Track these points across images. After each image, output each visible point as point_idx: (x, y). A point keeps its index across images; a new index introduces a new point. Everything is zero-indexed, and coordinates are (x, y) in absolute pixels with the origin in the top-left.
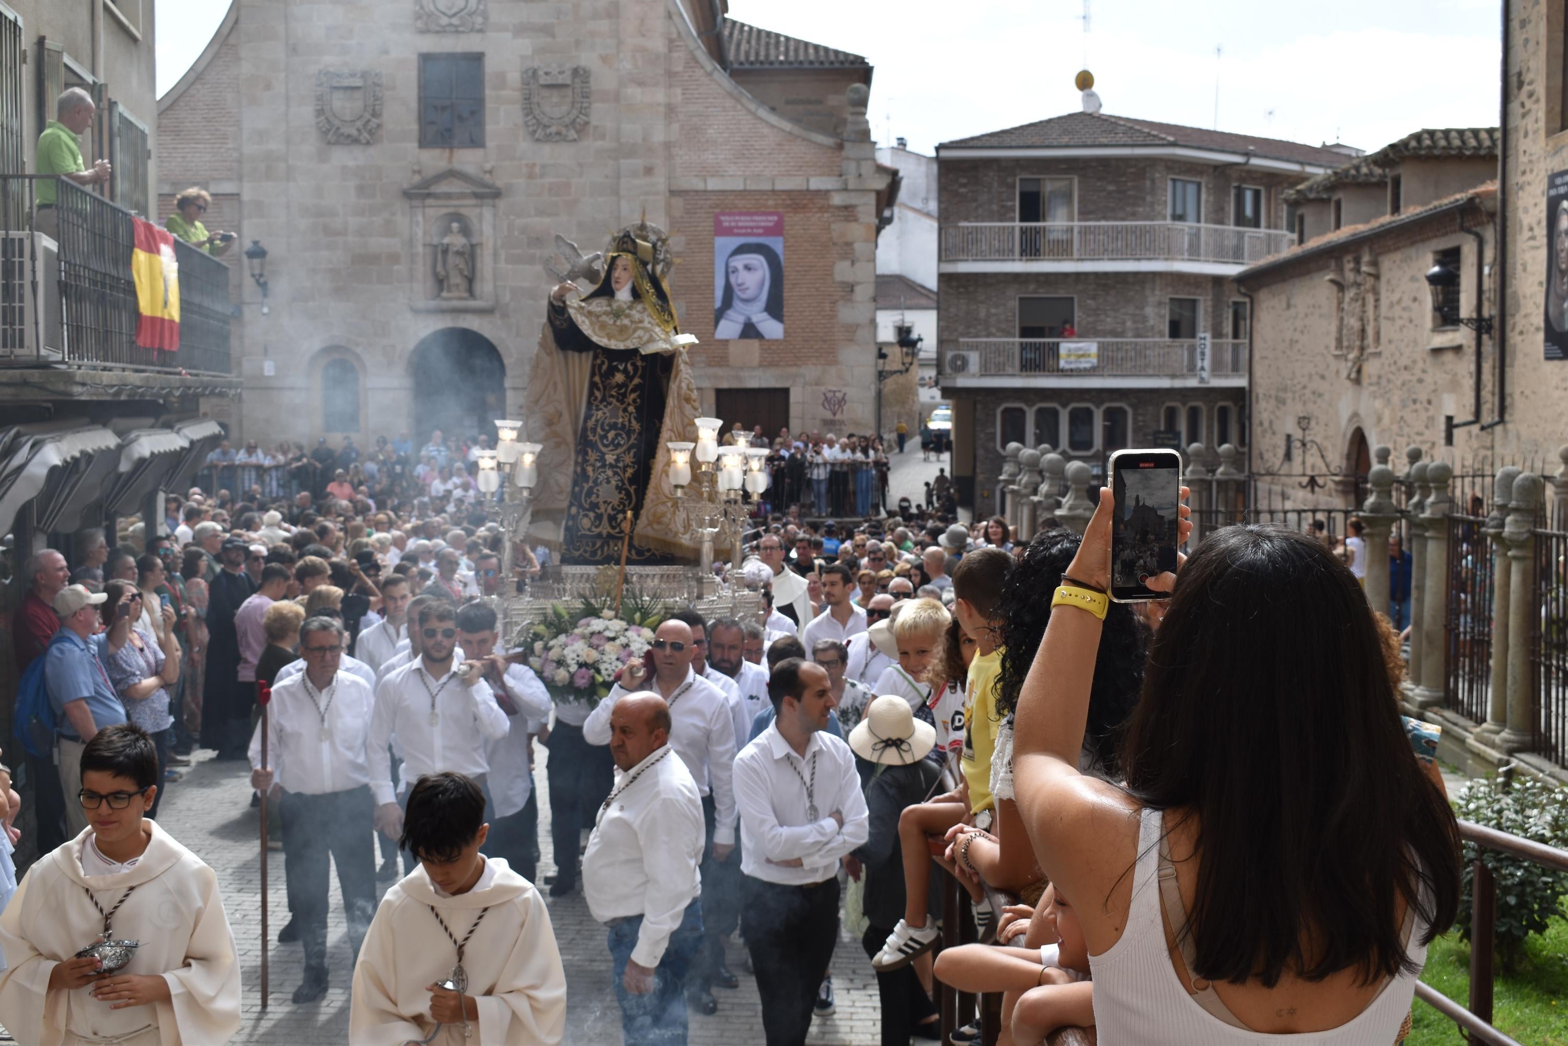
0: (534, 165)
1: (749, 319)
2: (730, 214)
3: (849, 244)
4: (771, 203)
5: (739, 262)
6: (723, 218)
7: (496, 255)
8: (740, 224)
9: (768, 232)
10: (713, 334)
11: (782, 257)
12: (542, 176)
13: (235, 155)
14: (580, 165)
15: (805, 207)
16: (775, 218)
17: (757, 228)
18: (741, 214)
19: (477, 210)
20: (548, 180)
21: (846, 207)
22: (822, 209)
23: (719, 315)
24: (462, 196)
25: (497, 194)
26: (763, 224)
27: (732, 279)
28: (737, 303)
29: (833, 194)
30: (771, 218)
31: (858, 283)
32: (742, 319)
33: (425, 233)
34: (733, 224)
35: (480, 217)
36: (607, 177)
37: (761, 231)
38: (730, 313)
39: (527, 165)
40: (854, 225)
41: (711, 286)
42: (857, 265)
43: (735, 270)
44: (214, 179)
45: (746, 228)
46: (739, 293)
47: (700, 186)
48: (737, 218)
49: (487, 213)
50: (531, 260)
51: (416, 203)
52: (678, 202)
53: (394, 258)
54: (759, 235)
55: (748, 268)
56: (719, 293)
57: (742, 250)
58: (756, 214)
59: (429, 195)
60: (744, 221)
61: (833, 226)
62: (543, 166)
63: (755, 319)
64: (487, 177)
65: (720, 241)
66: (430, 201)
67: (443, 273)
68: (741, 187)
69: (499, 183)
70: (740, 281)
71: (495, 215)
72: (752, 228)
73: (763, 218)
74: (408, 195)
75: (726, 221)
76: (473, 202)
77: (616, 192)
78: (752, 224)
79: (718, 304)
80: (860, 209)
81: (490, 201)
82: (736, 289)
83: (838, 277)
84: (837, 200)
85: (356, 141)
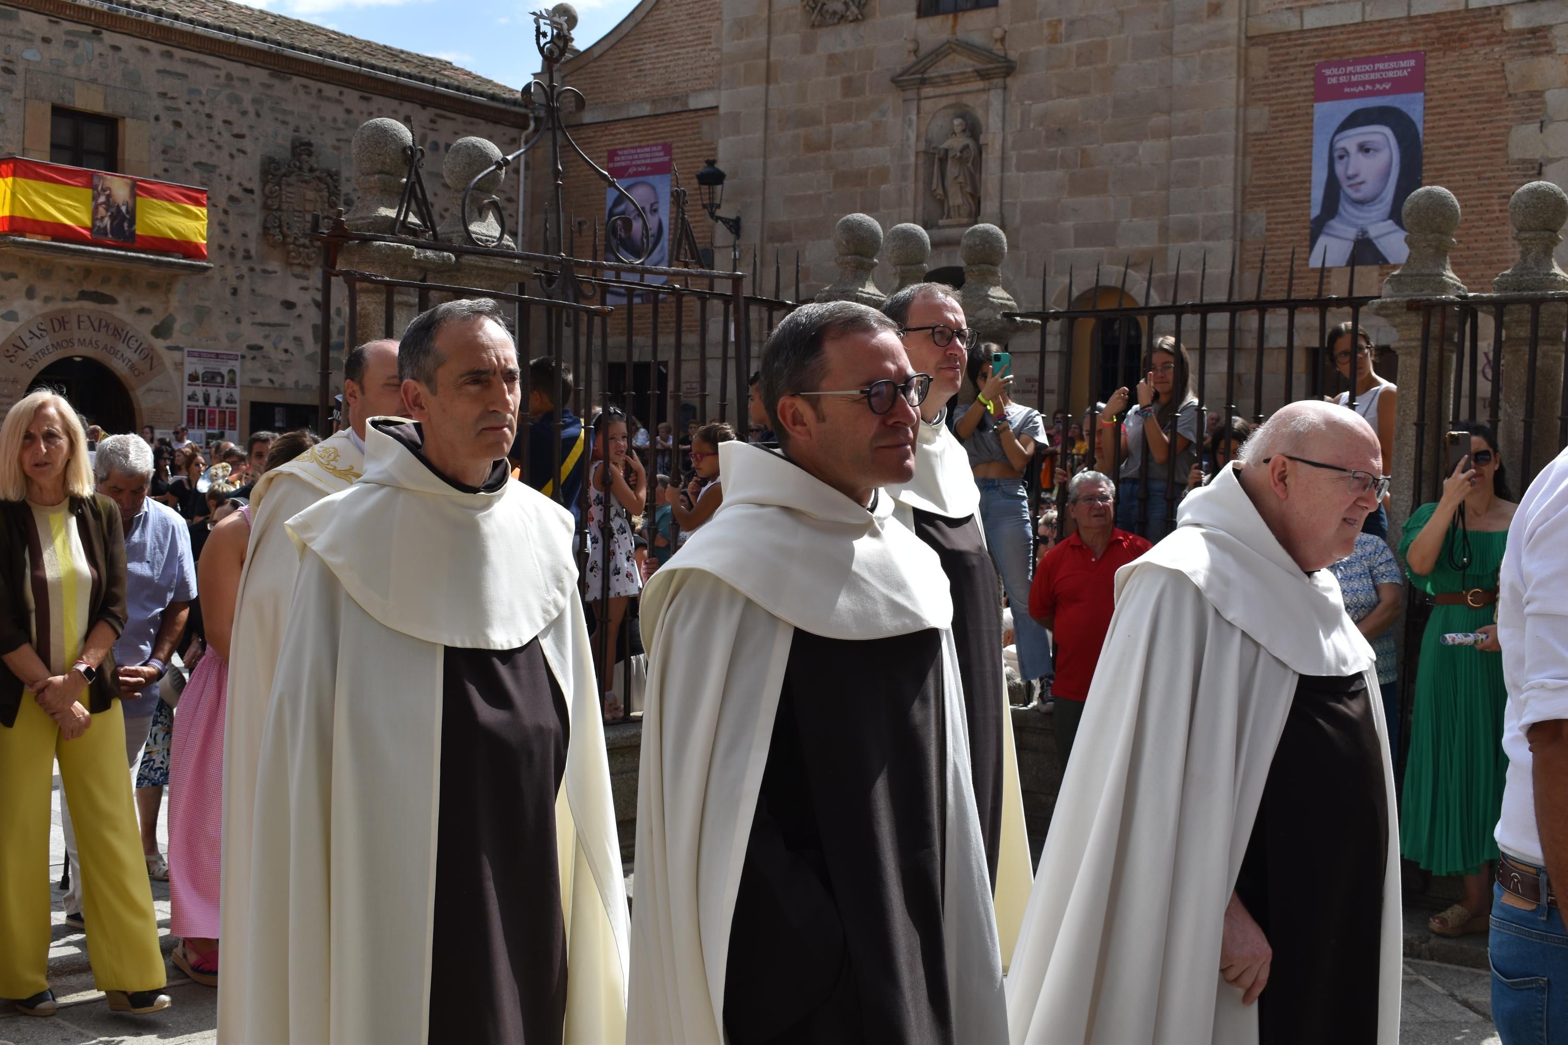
0: (1060, 21)
1: (1364, 232)
2: (1338, 65)
3: (1537, 95)
4: (1404, 39)
5: (1350, 140)
6: (1327, 72)
7: (1003, 159)
8: (1354, 79)
9: (1400, 86)
10: (1307, 259)
11: (1420, 127)
12: (1069, 37)
13: (717, 57)
14: (1121, 14)
15: (1461, 39)
16: (1412, 63)
17: (1381, 81)
18: (1356, 62)
19: (984, 97)
20: (1076, 42)
21: (1533, 31)
22: (1491, 40)
23: (1317, 228)
24: (964, 78)
25: (1008, 69)
26: (1390, 74)
27: (1339, 169)
28: (1345, 208)
29: (1511, 11)
30: (1403, 64)
31: (1551, 161)
32: (1352, 233)
33: (918, 138)
34: (1343, 79)
35: (987, 105)
36: (1157, 27)
37: (1387, 86)
38: (1334, 223)
39: (1049, 23)
40: (1546, 61)
41: (1306, 181)
42: (1550, 129)
43: (1345, 154)
44: (695, 91)
45: (1363, 83)
46: (1349, 191)
47: (1293, 23)
48: (1350, 69)
49: (995, 97)
50: (1050, 163)
51: (911, 94)
52: (1259, 54)
53: (882, 175)
54: (1384, 93)
55: (1364, 149)
56: (1317, 193)
57: (1354, 120)
58: (1381, 59)
59: (923, 82)
60: (1362, 73)
61: (1509, 66)
62: (1072, 23)
63: (1373, 232)
64: (997, 48)
65: (1322, 109)
66: (927, 91)
67: (940, 191)
68: (1358, 19)
69: (1013, 55)
70: (1350, 172)
71: (1004, 102)
72: (1372, 82)
73: (1393, 65)
74: (899, 82)
75: (1333, 76)
76: (980, 85)
77: (1168, 50)
78: (1373, 76)
79: (1315, 211)
80: (1555, 32)
81: (998, 81)
82: (1344, 184)
83: (1515, 153)
84: (1517, 20)
85: (843, 18)
